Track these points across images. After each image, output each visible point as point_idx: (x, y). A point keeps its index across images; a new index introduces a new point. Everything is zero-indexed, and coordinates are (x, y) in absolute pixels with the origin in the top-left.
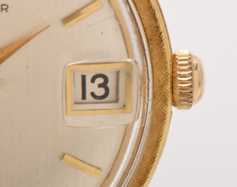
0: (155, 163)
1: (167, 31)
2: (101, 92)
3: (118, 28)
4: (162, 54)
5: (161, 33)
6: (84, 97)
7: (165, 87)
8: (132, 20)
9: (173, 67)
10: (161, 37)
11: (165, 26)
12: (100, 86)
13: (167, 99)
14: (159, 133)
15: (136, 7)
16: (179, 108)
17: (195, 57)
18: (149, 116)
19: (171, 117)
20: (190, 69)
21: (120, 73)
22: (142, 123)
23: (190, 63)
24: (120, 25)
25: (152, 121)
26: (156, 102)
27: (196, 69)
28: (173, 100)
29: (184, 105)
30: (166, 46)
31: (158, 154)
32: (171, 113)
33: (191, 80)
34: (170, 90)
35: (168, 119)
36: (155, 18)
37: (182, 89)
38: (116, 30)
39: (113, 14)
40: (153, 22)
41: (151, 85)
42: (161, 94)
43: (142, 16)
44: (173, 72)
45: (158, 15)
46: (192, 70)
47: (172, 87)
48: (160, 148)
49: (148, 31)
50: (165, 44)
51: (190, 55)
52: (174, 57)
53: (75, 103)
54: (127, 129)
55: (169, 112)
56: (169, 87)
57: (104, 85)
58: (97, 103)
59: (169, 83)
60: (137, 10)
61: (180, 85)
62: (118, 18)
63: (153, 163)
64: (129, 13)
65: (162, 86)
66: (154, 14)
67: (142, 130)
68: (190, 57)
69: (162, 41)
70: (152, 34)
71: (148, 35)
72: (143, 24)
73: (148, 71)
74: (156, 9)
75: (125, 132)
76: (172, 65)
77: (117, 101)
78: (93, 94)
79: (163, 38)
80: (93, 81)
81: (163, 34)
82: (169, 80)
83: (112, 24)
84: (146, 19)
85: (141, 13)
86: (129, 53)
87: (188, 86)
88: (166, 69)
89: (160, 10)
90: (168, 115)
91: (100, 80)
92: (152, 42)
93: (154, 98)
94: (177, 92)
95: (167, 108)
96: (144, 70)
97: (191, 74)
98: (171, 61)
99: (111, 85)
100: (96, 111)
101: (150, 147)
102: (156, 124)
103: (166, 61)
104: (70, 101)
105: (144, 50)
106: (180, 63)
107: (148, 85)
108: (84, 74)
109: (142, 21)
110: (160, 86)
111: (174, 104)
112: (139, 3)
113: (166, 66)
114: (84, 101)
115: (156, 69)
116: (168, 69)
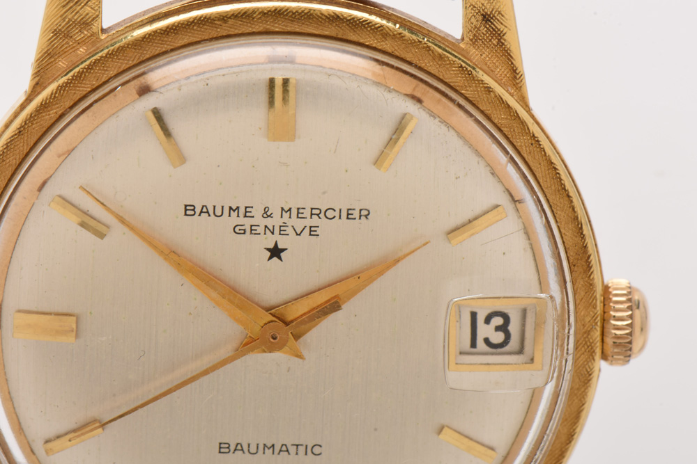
0: (573, 443)
1: (598, 252)
2: (498, 338)
3: (528, 247)
4: (590, 286)
5: (589, 257)
6: (473, 344)
7: (592, 333)
8: (549, 238)
9: (604, 305)
10: (590, 263)
11: (596, 245)
12: (498, 329)
13: (594, 351)
14: (580, 400)
15: (555, 217)
16: (611, 364)
17: (637, 290)
18: (567, 377)
19: (598, 376)
20: (630, 308)
21: (528, 311)
22: (557, 386)
23: (630, 300)
24: (531, 244)
25: (573, 381)
26: (578, 355)
27: (638, 307)
28: (603, 352)
29: (619, 359)
30: (596, 276)
31: (578, 430)
32: (600, 370)
33: (631, 325)
34: (599, 339)
35: (594, 380)
36: (582, 233)
37: (617, 337)
38: (524, 249)
39: (521, 226)
40: (578, 239)
41: (572, 331)
42: (586, 343)
43: (563, 231)
44: (604, 312)
45: (586, 231)
46: (632, 310)
47: (603, 334)
48: (581, 421)
49: (571, 253)
50: (595, 272)
51: (630, 288)
52: (606, 289)
53: (461, 353)
54: (535, 395)
55: (596, 369)
56: (597, 334)
57: (503, 328)
58: (492, 354)
59: (599, 329)
60: (557, 222)
61: (614, 331)
62: (528, 233)
63: (570, 442)
64: (545, 226)
65: (588, 332)
66: (581, 228)
67: (556, 395)
68: (630, 291)
69: (591, 268)
70: (577, 257)
71: (571, 259)
72: (564, 242)
73: (569, 312)
74: (583, 222)
75: (532, 396)
76: (604, 302)
77: (520, 351)
78: (487, 341)
79: (592, 263)
80: (488, 320)
81: (591, 257)
82: (599, 324)
83: (520, 241)
84: (569, 235)
85: (561, 227)
86: (542, 284)
87: (627, 334)
88: (595, 308)
89: (590, 221)
90: (595, 375)
91: (498, 321)
92: (576, 269)
93: (576, 348)
94: (609, 341)
95: (594, 364)
96: (563, 307)
97: (631, 317)
98: (601, 295)
99: (514, 328)
100: (491, 366)
101: (566, 420)
102: (577, 386)
103: (596, 297)
104: (454, 350)
105: (565, 282)
106: (615, 299)
107: (569, 332)
108: (474, 310)
109: (562, 237)
110: (585, 333)
111: (604, 357)
112: (559, 212)
113: (596, 304)
114: (473, 350)
115: (581, 307)
116: (598, 308)
